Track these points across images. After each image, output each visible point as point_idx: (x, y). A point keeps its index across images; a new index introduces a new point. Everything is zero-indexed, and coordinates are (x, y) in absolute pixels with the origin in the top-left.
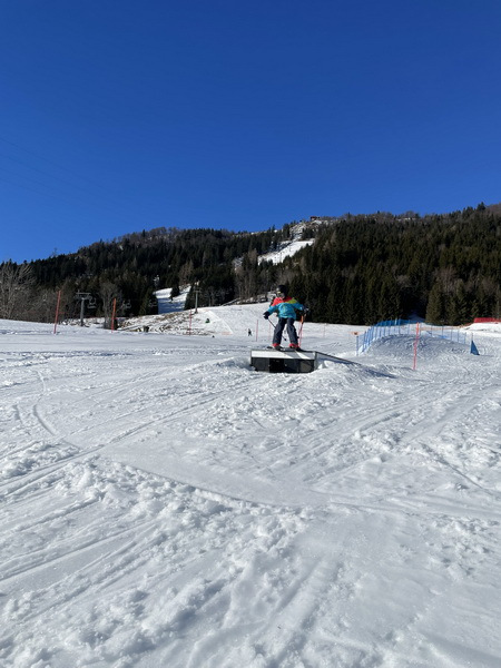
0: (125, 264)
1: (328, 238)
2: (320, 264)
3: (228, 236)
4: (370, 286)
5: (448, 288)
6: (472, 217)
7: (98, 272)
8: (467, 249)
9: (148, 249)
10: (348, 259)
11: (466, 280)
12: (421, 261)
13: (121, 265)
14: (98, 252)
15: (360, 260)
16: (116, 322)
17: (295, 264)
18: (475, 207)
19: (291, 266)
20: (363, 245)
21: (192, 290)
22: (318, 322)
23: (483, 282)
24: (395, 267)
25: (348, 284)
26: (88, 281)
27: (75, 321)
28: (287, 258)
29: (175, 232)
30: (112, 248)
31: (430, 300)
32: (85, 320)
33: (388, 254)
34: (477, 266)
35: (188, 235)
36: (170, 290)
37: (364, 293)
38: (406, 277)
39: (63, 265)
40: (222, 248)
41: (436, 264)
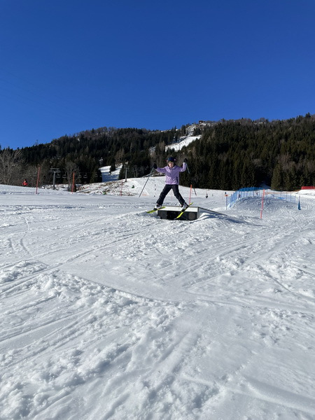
0: (81, 150)
1: (210, 135)
2: (205, 151)
3: (147, 133)
5: (285, 167)
6: (302, 122)
7: (64, 155)
8: (298, 142)
9: (96, 141)
10: (222, 148)
11: (297, 162)
12: (269, 150)
13: (78, 151)
14: (64, 143)
15: (230, 149)
16: (75, 187)
17: (189, 151)
18: (304, 116)
19: (186, 152)
20: (232, 139)
21: (123, 167)
22: (203, 188)
23: (308, 164)
24: (253, 153)
25: (222, 164)
26: (58, 161)
27: (50, 186)
28: (184, 147)
29: (113, 130)
30: (73, 140)
31: (274, 175)
32: (56, 186)
33: (248, 145)
34: (304, 153)
35: (121, 132)
36: (109, 167)
37: (232, 170)
38: (259, 160)
39: (42, 150)
40: (142, 141)
41: (279, 152)
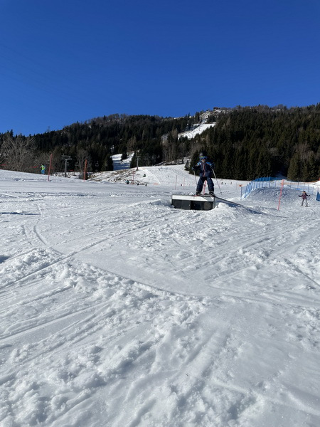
0: (93, 137)
1: (225, 122)
2: (219, 139)
3: (160, 120)
4: (251, 154)
5: (303, 157)
7: (75, 142)
8: (318, 130)
9: (107, 128)
10: (237, 136)
11: (315, 151)
12: (286, 138)
13: (90, 138)
14: (76, 130)
15: (245, 138)
16: (87, 175)
17: (202, 139)
19: (199, 140)
20: (248, 127)
21: (135, 155)
24: (269, 142)
25: (237, 153)
26: (69, 148)
27: (61, 174)
28: (197, 135)
29: (125, 117)
30: (84, 127)
31: (291, 165)
32: (67, 173)
33: (264, 133)
35: (133, 119)
36: (121, 155)
37: (247, 159)
38: (275, 149)
39: (54, 138)
40: (155, 128)
41: (297, 141)
